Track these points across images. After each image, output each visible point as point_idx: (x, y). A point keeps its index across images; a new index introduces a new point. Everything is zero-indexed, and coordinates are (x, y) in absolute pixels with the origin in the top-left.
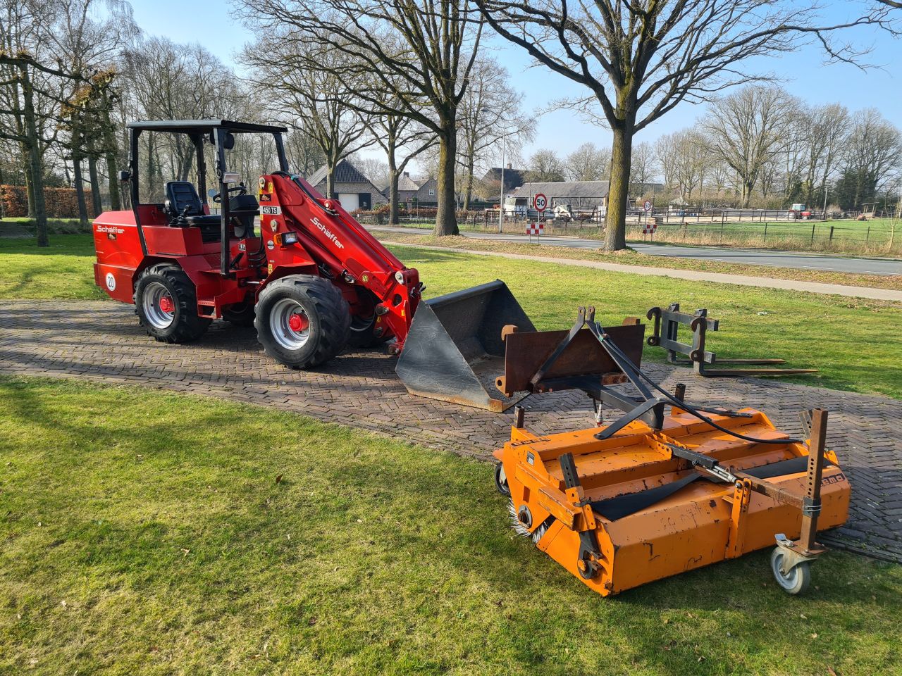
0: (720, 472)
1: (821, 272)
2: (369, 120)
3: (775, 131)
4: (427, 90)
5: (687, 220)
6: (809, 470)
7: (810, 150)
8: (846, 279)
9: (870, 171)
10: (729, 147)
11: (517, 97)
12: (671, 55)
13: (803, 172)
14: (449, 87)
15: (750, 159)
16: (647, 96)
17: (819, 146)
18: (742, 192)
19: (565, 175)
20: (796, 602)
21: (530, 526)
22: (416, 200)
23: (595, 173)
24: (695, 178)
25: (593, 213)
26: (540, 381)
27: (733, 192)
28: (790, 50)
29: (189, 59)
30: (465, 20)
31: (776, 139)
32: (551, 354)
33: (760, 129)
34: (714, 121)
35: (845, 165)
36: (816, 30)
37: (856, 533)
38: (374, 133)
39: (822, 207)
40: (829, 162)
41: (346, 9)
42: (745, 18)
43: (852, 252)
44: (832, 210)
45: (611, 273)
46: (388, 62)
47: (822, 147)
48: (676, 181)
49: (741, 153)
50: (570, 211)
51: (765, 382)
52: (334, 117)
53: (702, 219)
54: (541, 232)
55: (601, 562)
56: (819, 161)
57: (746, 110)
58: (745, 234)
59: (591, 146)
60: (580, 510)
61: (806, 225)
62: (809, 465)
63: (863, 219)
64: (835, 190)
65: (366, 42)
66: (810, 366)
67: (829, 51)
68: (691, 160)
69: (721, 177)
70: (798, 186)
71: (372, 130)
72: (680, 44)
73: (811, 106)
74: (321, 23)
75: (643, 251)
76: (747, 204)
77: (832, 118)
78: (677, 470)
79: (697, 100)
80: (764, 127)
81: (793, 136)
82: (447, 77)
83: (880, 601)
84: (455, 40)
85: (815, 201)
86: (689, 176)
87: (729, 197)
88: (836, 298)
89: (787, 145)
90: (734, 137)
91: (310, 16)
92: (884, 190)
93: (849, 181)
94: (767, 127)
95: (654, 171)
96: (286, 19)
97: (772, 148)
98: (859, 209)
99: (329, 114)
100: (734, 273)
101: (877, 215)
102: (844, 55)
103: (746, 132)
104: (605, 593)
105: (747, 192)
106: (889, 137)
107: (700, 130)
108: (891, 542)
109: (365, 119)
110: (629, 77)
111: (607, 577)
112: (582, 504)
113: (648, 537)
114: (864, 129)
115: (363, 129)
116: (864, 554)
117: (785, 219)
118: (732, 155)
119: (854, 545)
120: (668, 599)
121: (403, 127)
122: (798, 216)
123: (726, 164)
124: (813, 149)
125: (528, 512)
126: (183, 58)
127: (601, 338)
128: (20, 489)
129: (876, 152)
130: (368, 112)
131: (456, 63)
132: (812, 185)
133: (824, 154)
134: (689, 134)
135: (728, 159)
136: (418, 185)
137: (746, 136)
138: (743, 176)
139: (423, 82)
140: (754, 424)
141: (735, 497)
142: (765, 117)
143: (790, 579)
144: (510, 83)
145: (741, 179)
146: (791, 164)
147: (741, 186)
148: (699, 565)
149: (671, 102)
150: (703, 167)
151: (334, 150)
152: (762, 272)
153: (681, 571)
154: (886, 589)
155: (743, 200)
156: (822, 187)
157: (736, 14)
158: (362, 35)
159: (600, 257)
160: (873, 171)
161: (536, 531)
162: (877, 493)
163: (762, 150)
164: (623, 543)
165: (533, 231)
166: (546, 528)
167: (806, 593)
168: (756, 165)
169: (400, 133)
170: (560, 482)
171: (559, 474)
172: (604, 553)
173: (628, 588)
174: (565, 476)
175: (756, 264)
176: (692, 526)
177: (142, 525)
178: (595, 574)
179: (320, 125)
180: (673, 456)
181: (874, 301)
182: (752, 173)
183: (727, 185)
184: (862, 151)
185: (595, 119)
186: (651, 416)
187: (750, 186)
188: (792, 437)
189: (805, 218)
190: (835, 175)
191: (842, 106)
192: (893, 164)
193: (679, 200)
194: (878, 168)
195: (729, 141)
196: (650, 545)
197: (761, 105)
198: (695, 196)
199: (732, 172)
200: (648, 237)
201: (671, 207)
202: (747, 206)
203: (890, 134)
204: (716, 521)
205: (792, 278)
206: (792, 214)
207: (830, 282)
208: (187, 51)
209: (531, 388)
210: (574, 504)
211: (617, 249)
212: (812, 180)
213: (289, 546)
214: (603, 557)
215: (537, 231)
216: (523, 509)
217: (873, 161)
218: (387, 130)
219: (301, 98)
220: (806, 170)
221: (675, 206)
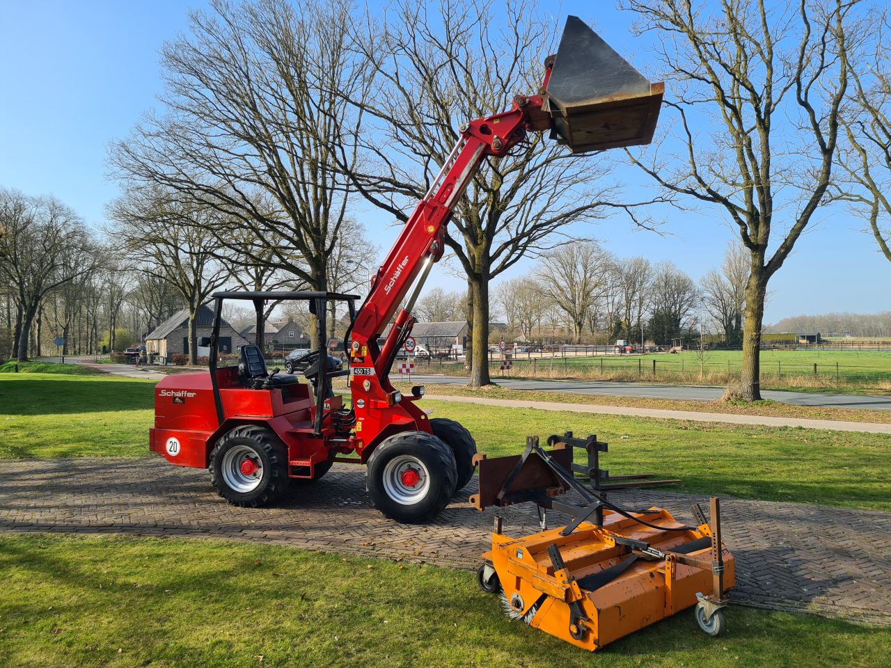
0: (652, 552)
1: (654, 400)
2: (233, 268)
3: (594, 279)
4: (300, 245)
5: (533, 355)
6: (713, 545)
7: (624, 295)
8: (675, 404)
9: (673, 311)
10: (559, 292)
11: (375, 250)
12: (510, 220)
13: (621, 313)
14: (319, 242)
15: (577, 302)
16: (497, 254)
17: (630, 291)
18: (574, 330)
19: (419, 317)
20: (718, 641)
21: (523, 610)
22: (276, 342)
23: (446, 314)
24: (534, 318)
25: (450, 351)
26: (505, 496)
27: (566, 330)
28: (603, 218)
29: (41, 210)
30: (333, 189)
31: (596, 286)
32: (510, 475)
33: (582, 277)
34: (545, 270)
35: (653, 307)
36: (625, 206)
37: (741, 594)
38: (240, 281)
39: (640, 342)
40: (641, 304)
41: (223, 175)
42: (567, 193)
43: (673, 380)
44: (649, 345)
45: (491, 407)
46: (261, 219)
47: (634, 292)
48: (517, 321)
49: (569, 296)
50: (428, 350)
51: (646, 492)
52: (198, 265)
53: (545, 355)
54: (411, 370)
55: (588, 624)
56: (633, 304)
57: (570, 261)
58: (585, 368)
59: (441, 292)
60: (568, 586)
61: (631, 359)
62: (713, 541)
63: (674, 352)
64: (649, 327)
65: (241, 202)
66: (674, 478)
67: (636, 221)
68: (528, 302)
69: (555, 317)
70: (619, 324)
71: (237, 278)
72: (517, 211)
73: (621, 259)
74: (197, 186)
75: (506, 386)
76: (579, 340)
77: (639, 268)
78: (619, 555)
79: (534, 256)
80: (585, 276)
81: (609, 283)
82: (318, 233)
83: (770, 634)
84: (324, 202)
85: (635, 337)
86: (528, 317)
87: (563, 334)
88: (672, 422)
89: (605, 290)
90: (563, 283)
91: (185, 178)
92: (686, 327)
93: (658, 319)
94: (588, 275)
95: (498, 312)
96: (163, 181)
97: (594, 293)
98: (670, 344)
99: (192, 263)
100: (586, 403)
101: (684, 348)
102: (646, 224)
103: (572, 279)
104: (592, 647)
105: (578, 331)
106: (684, 283)
107: (533, 278)
108: (766, 598)
109: (230, 267)
110: (482, 238)
111: (594, 636)
112: (570, 581)
113: (618, 601)
114: (664, 277)
115: (228, 276)
116: (751, 607)
117: (613, 353)
118: (562, 299)
119: (743, 602)
120: (635, 648)
121: (270, 275)
122: (623, 350)
123: (558, 307)
124: (627, 294)
125: (520, 598)
126: (34, 209)
127: (547, 459)
128: (77, 627)
129: (676, 296)
130: (233, 262)
131: (326, 223)
132: (630, 324)
133: (635, 298)
134: (524, 280)
135: (559, 302)
136: (277, 327)
137: (572, 284)
138: (574, 317)
139: (296, 238)
140: (660, 518)
141: (666, 567)
142: (585, 267)
143: (711, 625)
144: (367, 237)
145: (571, 319)
146: (610, 306)
147: (572, 325)
148: (650, 622)
149: (514, 257)
150: (539, 309)
151: (197, 297)
152: (609, 401)
153: (638, 628)
154: (772, 627)
155: (576, 337)
156: (638, 325)
157: (559, 189)
158: (238, 198)
159: (469, 392)
160: (676, 311)
161: (527, 614)
162: (747, 566)
163: (587, 295)
164: (603, 607)
165: (404, 371)
166: (537, 609)
167: (722, 635)
168: (583, 307)
169: (266, 281)
170: (548, 569)
171: (548, 562)
172: (590, 616)
173: (608, 642)
174: (553, 562)
175: (602, 394)
176: (643, 592)
177: (209, 643)
178: (583, 635)
179: (182, 274)
180: (616, 544)
181: (701, 423)
182: (580, 314)
183: (561, 324)
184: (665, 295)
185: (456, 272)
186: (595, 517)
187: (580, 324)
188: (688, 526)
189: (628, 352)
190: (647, 316)
191: (645, 259)
192: (690, 306)
193: (522, 338)
194: (679, 309)
195: (558, 286)
196: (618, 607)
197: (581, 257)
198: (535, 334)
199: (564, 313)
200: (506, 373)
201: (516, 344)
202: (579, 342)
203: (684, 281)
204: (657, 587)
205: (633, 406)
206: (617, 349)
207: (663, 408)
208: (38, 203)
209: (498, 503)
210: (563, 582)
211: (483, 385)
212: (629, 320)
213: (340, 646)
214: (589, 620)
215: (408, 370)
216: (516, 596)
217: (675, 304)
218: (253, 277)
219: (162, 247)
220: (623, 311)
221: (520, 343)
